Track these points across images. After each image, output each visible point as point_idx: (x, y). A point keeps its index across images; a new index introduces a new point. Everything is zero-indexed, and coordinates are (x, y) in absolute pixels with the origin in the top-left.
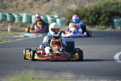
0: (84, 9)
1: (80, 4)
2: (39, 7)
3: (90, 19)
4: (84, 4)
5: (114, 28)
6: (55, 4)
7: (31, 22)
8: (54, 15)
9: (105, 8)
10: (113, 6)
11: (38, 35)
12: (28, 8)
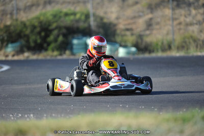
3: (31, 40)
5: (73, 54)
9: (56, 21)
10: (67, 18)
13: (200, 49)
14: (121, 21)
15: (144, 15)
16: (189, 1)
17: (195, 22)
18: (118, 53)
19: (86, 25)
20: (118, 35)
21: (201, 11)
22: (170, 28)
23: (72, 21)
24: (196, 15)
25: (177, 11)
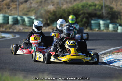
0: (61, 10)
1: (57, 5)
2: (16, 8)
4: (61, 5)
5: (91, 29)
6: (33, 5)
7: (8, 23)
8: (32, 16)
9: (83, 10)
10: (90, 8)
11: (15, 36)
12: (5, 8)
18: (118, 30)
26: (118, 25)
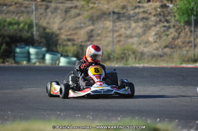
13: (138, 61)
14: (62, 31)
15: (86, 27)
16: (129, 14)
17: (134, 34)
18: (59, 62)
19: (29, 34)
20: (60, 45)
21: (141, 24)
22: (111, 39)
23: (15, 30)
24: (136, 28)
25: (118, 24)
26: (59, 55)
